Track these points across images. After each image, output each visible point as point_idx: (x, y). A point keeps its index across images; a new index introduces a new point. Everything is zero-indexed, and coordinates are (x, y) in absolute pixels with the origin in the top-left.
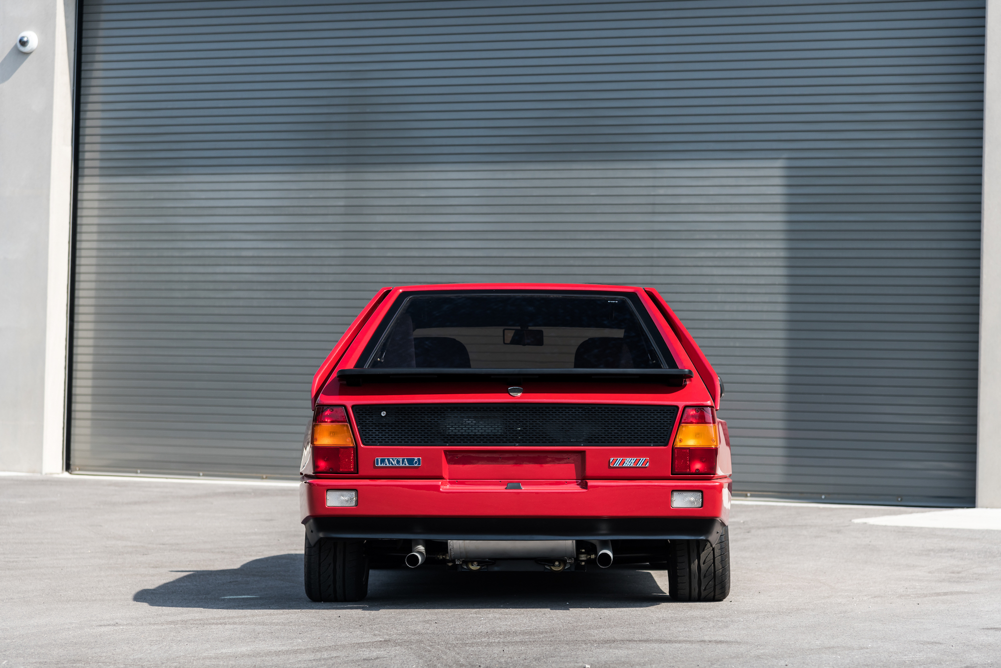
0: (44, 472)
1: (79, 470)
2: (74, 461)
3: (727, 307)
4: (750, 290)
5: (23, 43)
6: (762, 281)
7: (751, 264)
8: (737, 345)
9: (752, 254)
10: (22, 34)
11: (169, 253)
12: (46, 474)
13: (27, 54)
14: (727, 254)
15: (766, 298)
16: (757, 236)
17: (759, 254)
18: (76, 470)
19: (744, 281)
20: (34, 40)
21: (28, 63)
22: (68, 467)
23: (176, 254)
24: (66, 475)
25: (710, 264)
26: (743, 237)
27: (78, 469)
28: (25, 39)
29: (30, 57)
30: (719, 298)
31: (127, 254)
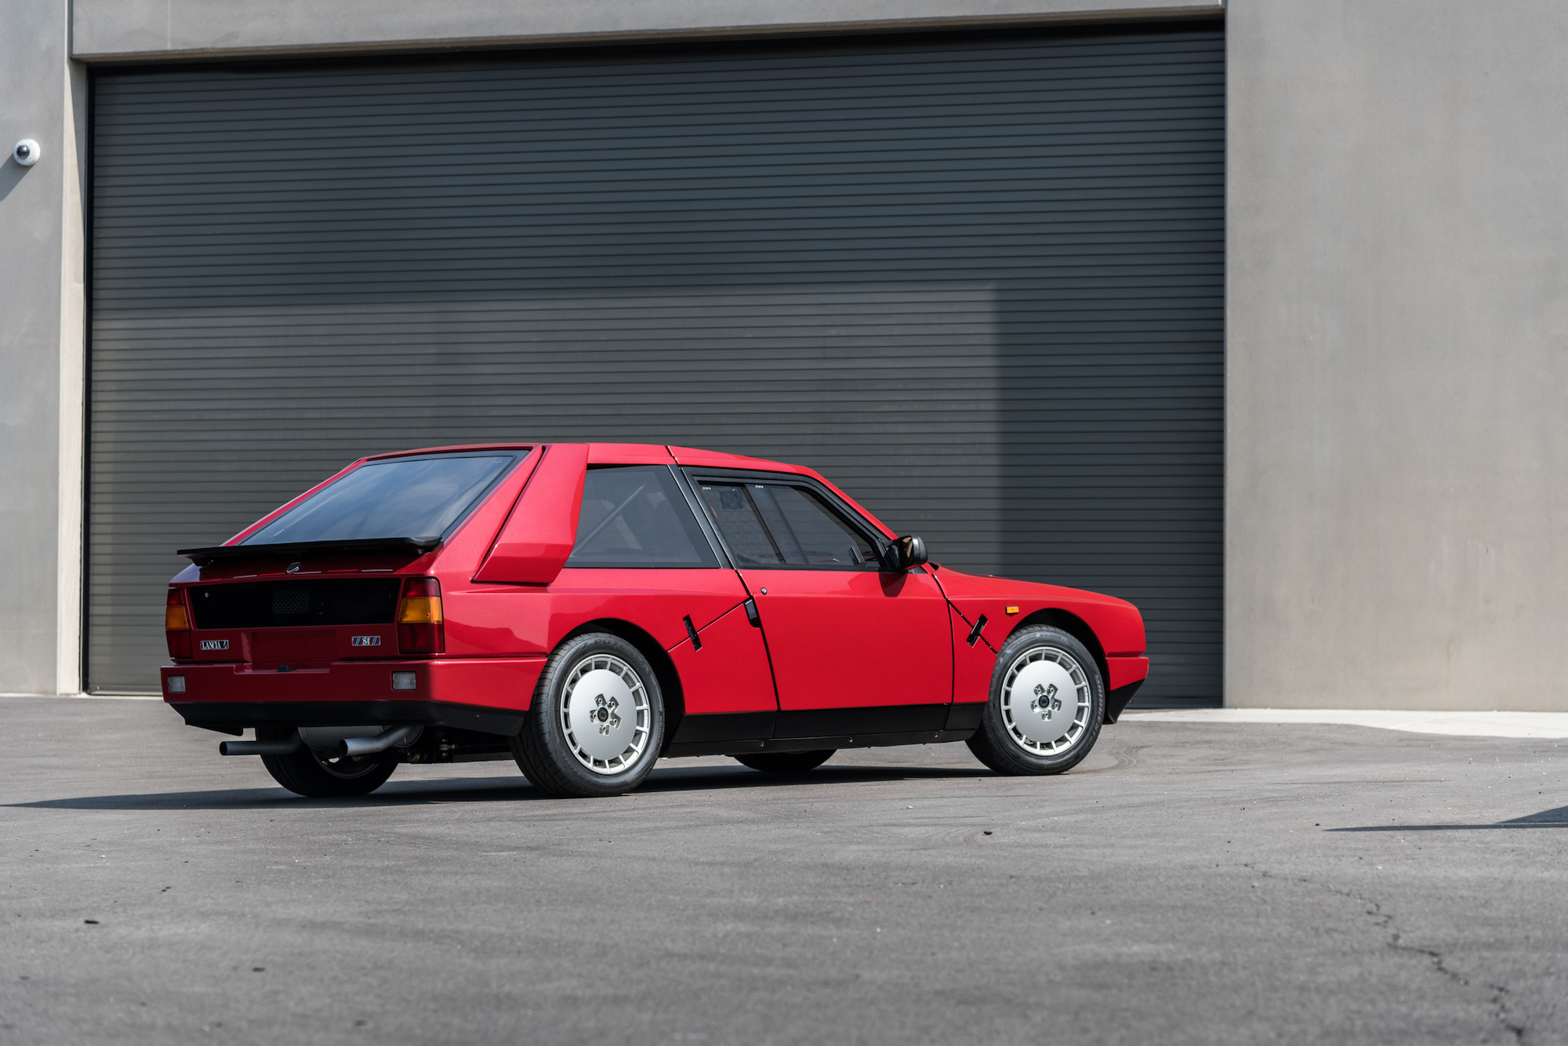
0: (58, 693)
1: (100, 689)
2: (93, 677)
3: (917, 472)
4: (944, 451)
5: (22, 153)
6: (959, 440)
7: (945, 419)
8: (930, 518)
9: (946, 407)
10: (22, 143)
11: (213, 416)
12: (61, 694)
13: (28, 167)
14: (915, 407)
15: (964, 461)
16: (952, 385)
17: (954, 407)
18: (96, 690)
19: (936, 439)
20: (35, 149)
21: (28, 181)
22: (86, 686)
23: (222, 416)
24: (84, 695)
25: (895, 419)
26: (935, 386)
27: (98, 688)
28: (25, 149)
29: (31, 172)
30: (907, 461)
31: (158, 417)
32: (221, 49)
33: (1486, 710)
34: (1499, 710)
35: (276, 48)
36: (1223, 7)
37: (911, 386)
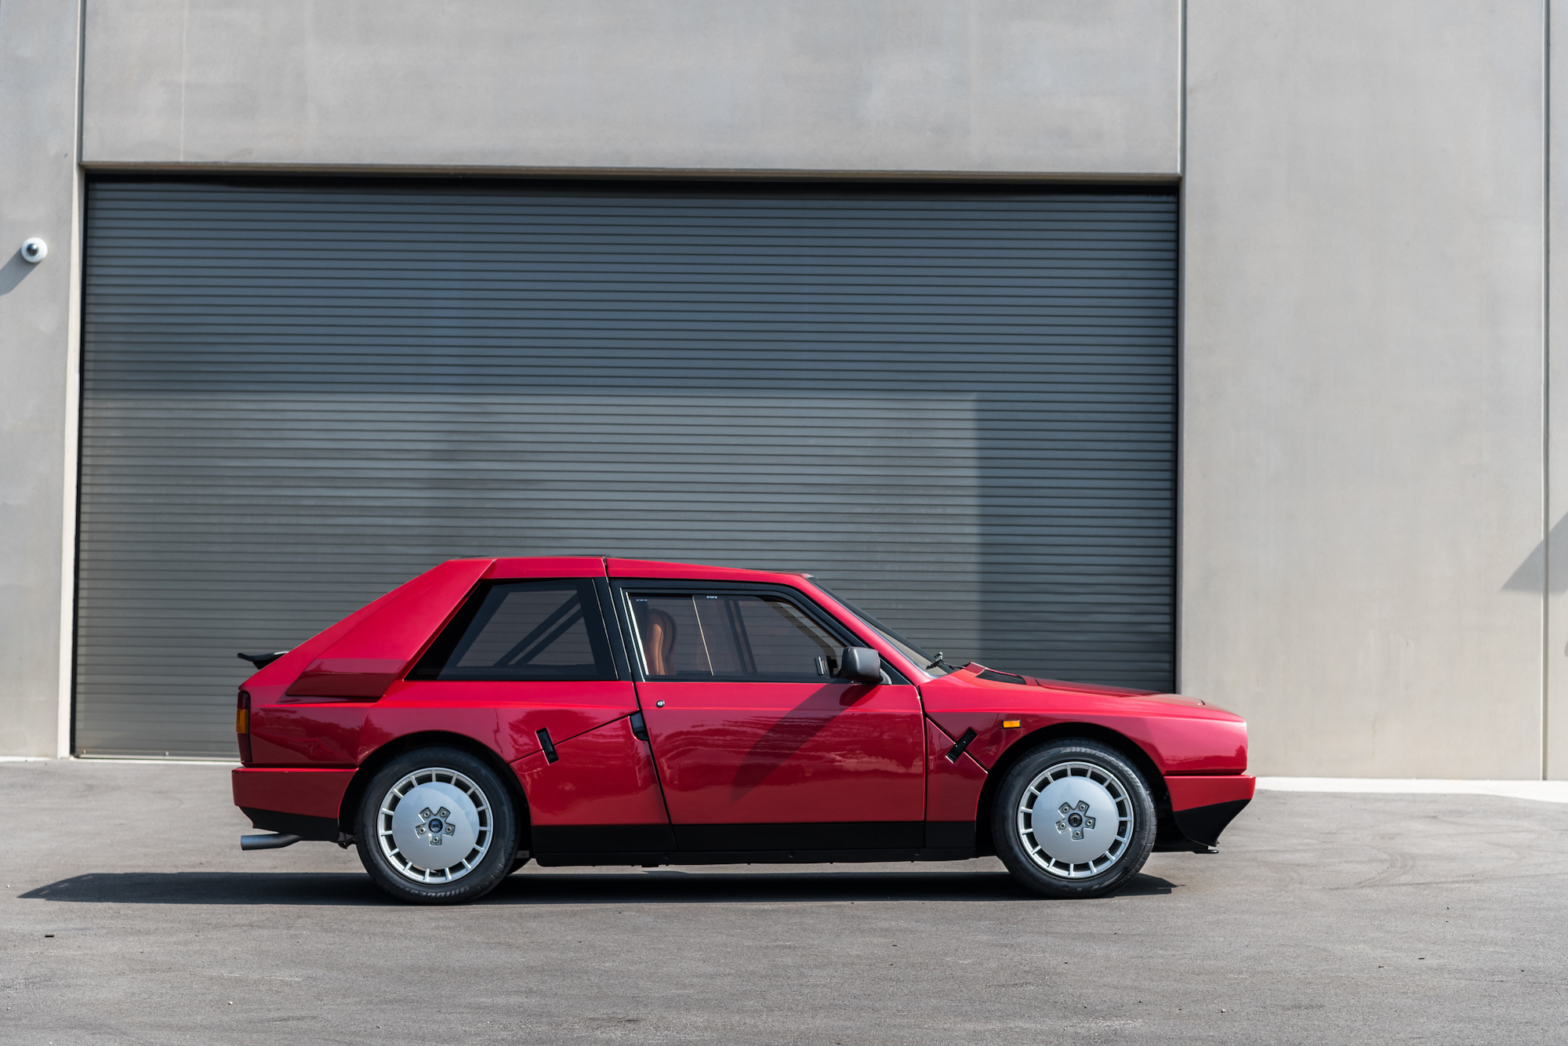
0: (59, 757)
1: (87, 753)
2: (80, 742)
3: (888, 567)
4: (913, 549)
5: (32, 251)
6: (927, 539)
7: (915, 521)
8: (900, 607)
9: (915, 511)
10: (29, 241)
11: (206, 501)
12: (62, 758)
13: (34, 265)
14: (887, 510)
15: (932, 558)
16: (921, 492)
17: (923, 511)
18: (83, 753)
19: (907, 539)
20: (44, 247)
21: (33, 277)
22: (73, 750)
23: (215, 501)
24: (72, 759)
25: (869, 520)
26: (905, 492)
27: (85, 752)
28: (35, 247)
29: (36, 269)
30: (879, 557)
31: (150, 500)
32: (233, 163)
33: (1406, 778)
34: (1417, 778)
35: (289, 166)
36: (1181, 175)
37: (884, 491)
